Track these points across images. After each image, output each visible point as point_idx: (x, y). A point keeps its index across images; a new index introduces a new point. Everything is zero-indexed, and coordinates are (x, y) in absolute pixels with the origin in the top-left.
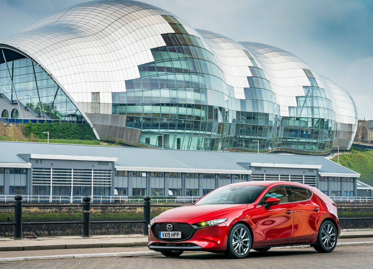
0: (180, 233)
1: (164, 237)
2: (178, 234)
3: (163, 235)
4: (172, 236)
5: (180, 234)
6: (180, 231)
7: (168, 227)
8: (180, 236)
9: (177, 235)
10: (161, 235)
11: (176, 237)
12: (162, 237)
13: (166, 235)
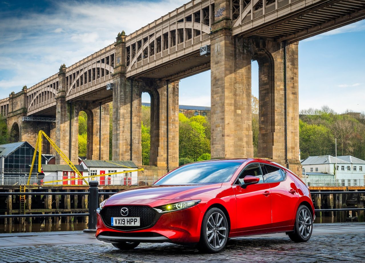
0: (138, 219)
1: (117, 225)
2: (136, 220)
3: (116, 221)
4: (128, 223)
5: (138, 221)
6: (138, 217)
7: (122, 211)
8: (138, 224)
9: (135, 222)
10: (113, 222)
11: (133, 224)
12: (114, 224)
13: (119, 222)
